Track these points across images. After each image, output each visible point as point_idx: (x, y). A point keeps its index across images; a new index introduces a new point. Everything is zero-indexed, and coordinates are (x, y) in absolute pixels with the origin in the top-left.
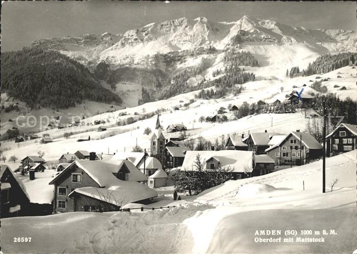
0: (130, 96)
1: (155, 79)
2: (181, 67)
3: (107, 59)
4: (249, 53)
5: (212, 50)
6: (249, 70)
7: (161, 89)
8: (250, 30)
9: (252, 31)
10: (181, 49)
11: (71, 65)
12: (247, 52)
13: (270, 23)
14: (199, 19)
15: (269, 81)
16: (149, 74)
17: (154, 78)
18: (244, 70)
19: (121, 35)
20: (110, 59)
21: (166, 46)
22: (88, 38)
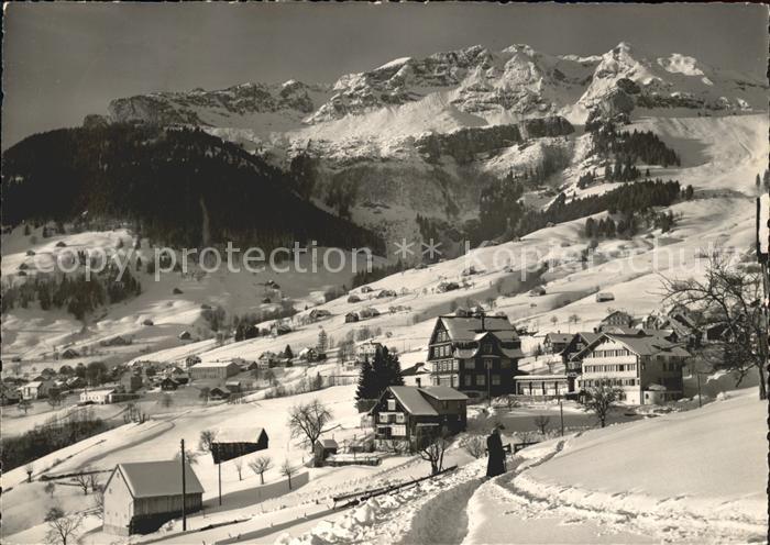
0: (393, 234)
1: (439, 195)
2: (496, 167)
3: (309, 145)
4: (650, 133)
5: (563, 128)
6: (660, 174)
7: (459, 216)
8: (643, 78)
9: (647, 81)
10: (487, 124)
11: (244, 163)
12: (646, 132)
13: (682, 63)
14: (512, 49)
15: (723, 200)
16: (424, 182)
17: (436, 191)
18: (648, 174)
19: (328, 86)
20: (316, 146)
21: (446, 114)
22: (248, 95)
